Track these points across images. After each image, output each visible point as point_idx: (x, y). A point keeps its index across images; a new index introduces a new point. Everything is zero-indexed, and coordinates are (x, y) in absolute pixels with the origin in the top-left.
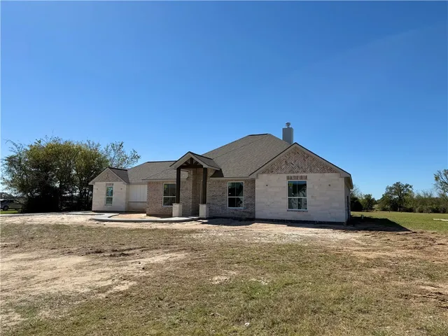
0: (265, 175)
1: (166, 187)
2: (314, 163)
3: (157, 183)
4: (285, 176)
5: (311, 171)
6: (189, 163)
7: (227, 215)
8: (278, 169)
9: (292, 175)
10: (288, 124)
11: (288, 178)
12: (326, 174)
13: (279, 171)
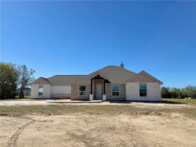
0: (130, 83)
1: (81, 87)
2: (149, 79)
3: (76, 85)
4: (138, 83)
5: (148, 82)
6: (97, 77)
7: (112, 99)
8: (135, 81)
9: (141, 83)
10: (122, 62)
11: (140, 84)
12: (154, 83)
13: (136, 81)
